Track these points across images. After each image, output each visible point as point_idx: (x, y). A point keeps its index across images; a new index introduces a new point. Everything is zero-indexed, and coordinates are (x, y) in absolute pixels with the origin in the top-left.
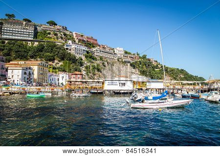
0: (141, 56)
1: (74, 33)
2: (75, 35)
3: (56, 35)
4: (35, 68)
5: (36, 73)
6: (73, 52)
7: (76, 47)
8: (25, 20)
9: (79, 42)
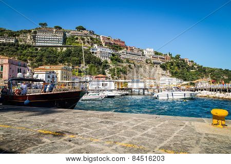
0: (174, 56)
1: (101, 36)
2: (101, 39)
3: (83, 39)
4: (59, 72)
5: (59, 76)
6: (98, 56)
7: (102, 50)
8: (56, 27)
9: (105, 45)
